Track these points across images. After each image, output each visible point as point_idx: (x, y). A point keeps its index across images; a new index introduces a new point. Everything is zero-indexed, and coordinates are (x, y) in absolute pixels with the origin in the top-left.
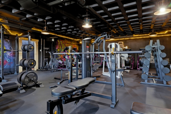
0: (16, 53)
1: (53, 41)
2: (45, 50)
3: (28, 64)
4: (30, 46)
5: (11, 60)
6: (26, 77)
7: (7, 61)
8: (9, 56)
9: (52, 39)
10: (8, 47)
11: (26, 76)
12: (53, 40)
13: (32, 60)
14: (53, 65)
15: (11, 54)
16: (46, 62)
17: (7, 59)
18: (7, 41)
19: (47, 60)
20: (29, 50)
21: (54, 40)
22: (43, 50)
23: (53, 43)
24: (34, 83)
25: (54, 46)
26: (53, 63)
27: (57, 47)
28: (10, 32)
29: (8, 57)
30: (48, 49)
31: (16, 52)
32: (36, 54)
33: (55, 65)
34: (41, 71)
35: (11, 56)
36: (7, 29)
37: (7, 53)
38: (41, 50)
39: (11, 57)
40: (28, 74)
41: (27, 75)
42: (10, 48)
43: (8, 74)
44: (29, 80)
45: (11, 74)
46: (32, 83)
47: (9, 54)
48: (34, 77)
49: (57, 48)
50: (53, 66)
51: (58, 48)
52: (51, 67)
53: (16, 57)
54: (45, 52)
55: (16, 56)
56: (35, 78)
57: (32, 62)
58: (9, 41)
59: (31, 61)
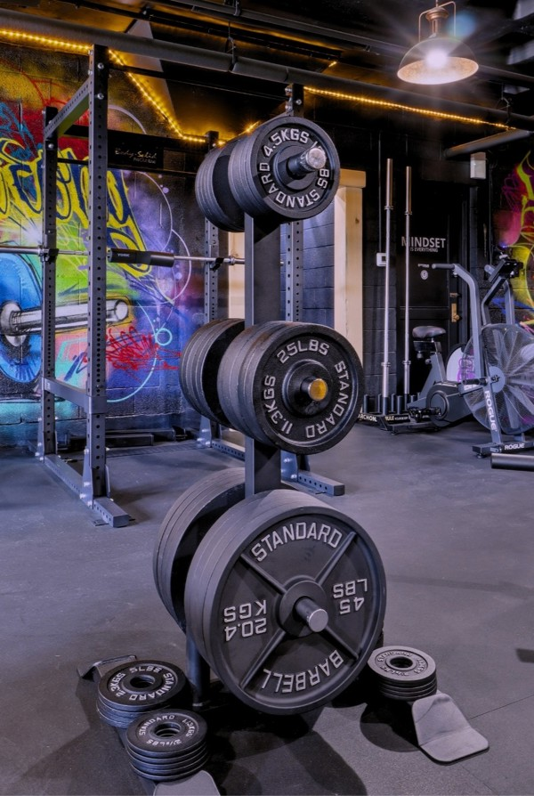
0: (208, 279)
1: (478, 181)
2: (417, 256)
3: (259, 399)
4: (288, 143)
5: (176, 333)
6: (244, 586)
7: (151, 340)
8: (166, 305)
9: (466, 158)
10: (159, 234)
11: (239, 565)
12: (477, 169)
13: (314, 345)
14: (498, 388)
15: (178, 285)
16: (426, 355)
17: (157, 325)
18: (152, 193)
19: (437, 338)
20: (280, 200)
21: (483, 164)
22: (397, 260)
23: (473, 192)
24: (336, 658)
25: (482, 219)
26: (494, 370)
27: (506, 227)
28: (174, 124)
29: (158, 308)
30: (433, 244)
31: (208, 269)
32: (347, 288)
33: (516, 392)
34: (384, 433)
35: (178, 302)
36: (126, 68)
37: (152, 284)
38: (382, 259)
39: (182, 309)
40: (258, 536)
41: (246, 547)
42: (175, 243)
43: (160, 438)
44: (274, 618)
45: (179, 440)
46: (309, 666)
47: (164, 287)
48: (337, 575)
49: (509, 240)
50: (499, 399)
51: (521, 240)
52: (474, 409)
53: (207, 309)
54: (415, 272)
55: (207, 300)
56: (348, 593)
57: (317, 372)
58: (166, 190)
59: (296, 348)
